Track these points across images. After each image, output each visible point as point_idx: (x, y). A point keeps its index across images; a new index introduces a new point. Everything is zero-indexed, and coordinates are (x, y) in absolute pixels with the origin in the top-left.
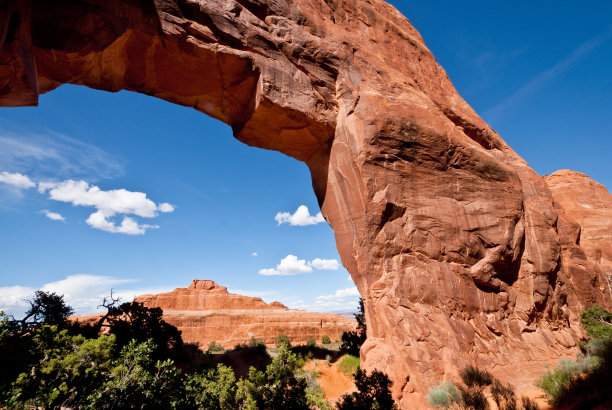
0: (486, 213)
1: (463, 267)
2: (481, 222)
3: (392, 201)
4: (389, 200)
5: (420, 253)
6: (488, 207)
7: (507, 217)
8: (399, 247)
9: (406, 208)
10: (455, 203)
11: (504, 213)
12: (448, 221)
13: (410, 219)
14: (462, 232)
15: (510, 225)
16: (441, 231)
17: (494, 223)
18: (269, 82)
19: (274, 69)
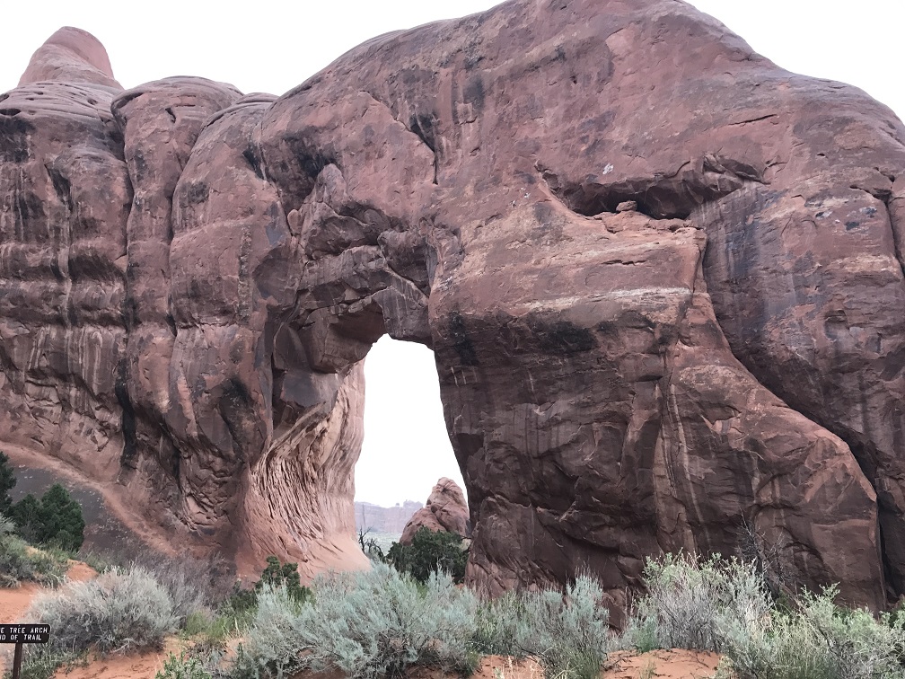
0: (564, 421)
1: (549, 515)
2: (554, 439)
3: (466, 430)
4: (461, 430)
5: (499, 496)
6: (568, 408)
7: (598, 421)
8: (480, 489)
9: (483, 434)
10: (531, 411)
11: (590, 415)
12: (517, 447)
13: (486, 449)
14: (533, 461)
15: (604, 434)
16: (515, 461)
17: (569, 438)
18: (388, 318)
19: (390, 299)
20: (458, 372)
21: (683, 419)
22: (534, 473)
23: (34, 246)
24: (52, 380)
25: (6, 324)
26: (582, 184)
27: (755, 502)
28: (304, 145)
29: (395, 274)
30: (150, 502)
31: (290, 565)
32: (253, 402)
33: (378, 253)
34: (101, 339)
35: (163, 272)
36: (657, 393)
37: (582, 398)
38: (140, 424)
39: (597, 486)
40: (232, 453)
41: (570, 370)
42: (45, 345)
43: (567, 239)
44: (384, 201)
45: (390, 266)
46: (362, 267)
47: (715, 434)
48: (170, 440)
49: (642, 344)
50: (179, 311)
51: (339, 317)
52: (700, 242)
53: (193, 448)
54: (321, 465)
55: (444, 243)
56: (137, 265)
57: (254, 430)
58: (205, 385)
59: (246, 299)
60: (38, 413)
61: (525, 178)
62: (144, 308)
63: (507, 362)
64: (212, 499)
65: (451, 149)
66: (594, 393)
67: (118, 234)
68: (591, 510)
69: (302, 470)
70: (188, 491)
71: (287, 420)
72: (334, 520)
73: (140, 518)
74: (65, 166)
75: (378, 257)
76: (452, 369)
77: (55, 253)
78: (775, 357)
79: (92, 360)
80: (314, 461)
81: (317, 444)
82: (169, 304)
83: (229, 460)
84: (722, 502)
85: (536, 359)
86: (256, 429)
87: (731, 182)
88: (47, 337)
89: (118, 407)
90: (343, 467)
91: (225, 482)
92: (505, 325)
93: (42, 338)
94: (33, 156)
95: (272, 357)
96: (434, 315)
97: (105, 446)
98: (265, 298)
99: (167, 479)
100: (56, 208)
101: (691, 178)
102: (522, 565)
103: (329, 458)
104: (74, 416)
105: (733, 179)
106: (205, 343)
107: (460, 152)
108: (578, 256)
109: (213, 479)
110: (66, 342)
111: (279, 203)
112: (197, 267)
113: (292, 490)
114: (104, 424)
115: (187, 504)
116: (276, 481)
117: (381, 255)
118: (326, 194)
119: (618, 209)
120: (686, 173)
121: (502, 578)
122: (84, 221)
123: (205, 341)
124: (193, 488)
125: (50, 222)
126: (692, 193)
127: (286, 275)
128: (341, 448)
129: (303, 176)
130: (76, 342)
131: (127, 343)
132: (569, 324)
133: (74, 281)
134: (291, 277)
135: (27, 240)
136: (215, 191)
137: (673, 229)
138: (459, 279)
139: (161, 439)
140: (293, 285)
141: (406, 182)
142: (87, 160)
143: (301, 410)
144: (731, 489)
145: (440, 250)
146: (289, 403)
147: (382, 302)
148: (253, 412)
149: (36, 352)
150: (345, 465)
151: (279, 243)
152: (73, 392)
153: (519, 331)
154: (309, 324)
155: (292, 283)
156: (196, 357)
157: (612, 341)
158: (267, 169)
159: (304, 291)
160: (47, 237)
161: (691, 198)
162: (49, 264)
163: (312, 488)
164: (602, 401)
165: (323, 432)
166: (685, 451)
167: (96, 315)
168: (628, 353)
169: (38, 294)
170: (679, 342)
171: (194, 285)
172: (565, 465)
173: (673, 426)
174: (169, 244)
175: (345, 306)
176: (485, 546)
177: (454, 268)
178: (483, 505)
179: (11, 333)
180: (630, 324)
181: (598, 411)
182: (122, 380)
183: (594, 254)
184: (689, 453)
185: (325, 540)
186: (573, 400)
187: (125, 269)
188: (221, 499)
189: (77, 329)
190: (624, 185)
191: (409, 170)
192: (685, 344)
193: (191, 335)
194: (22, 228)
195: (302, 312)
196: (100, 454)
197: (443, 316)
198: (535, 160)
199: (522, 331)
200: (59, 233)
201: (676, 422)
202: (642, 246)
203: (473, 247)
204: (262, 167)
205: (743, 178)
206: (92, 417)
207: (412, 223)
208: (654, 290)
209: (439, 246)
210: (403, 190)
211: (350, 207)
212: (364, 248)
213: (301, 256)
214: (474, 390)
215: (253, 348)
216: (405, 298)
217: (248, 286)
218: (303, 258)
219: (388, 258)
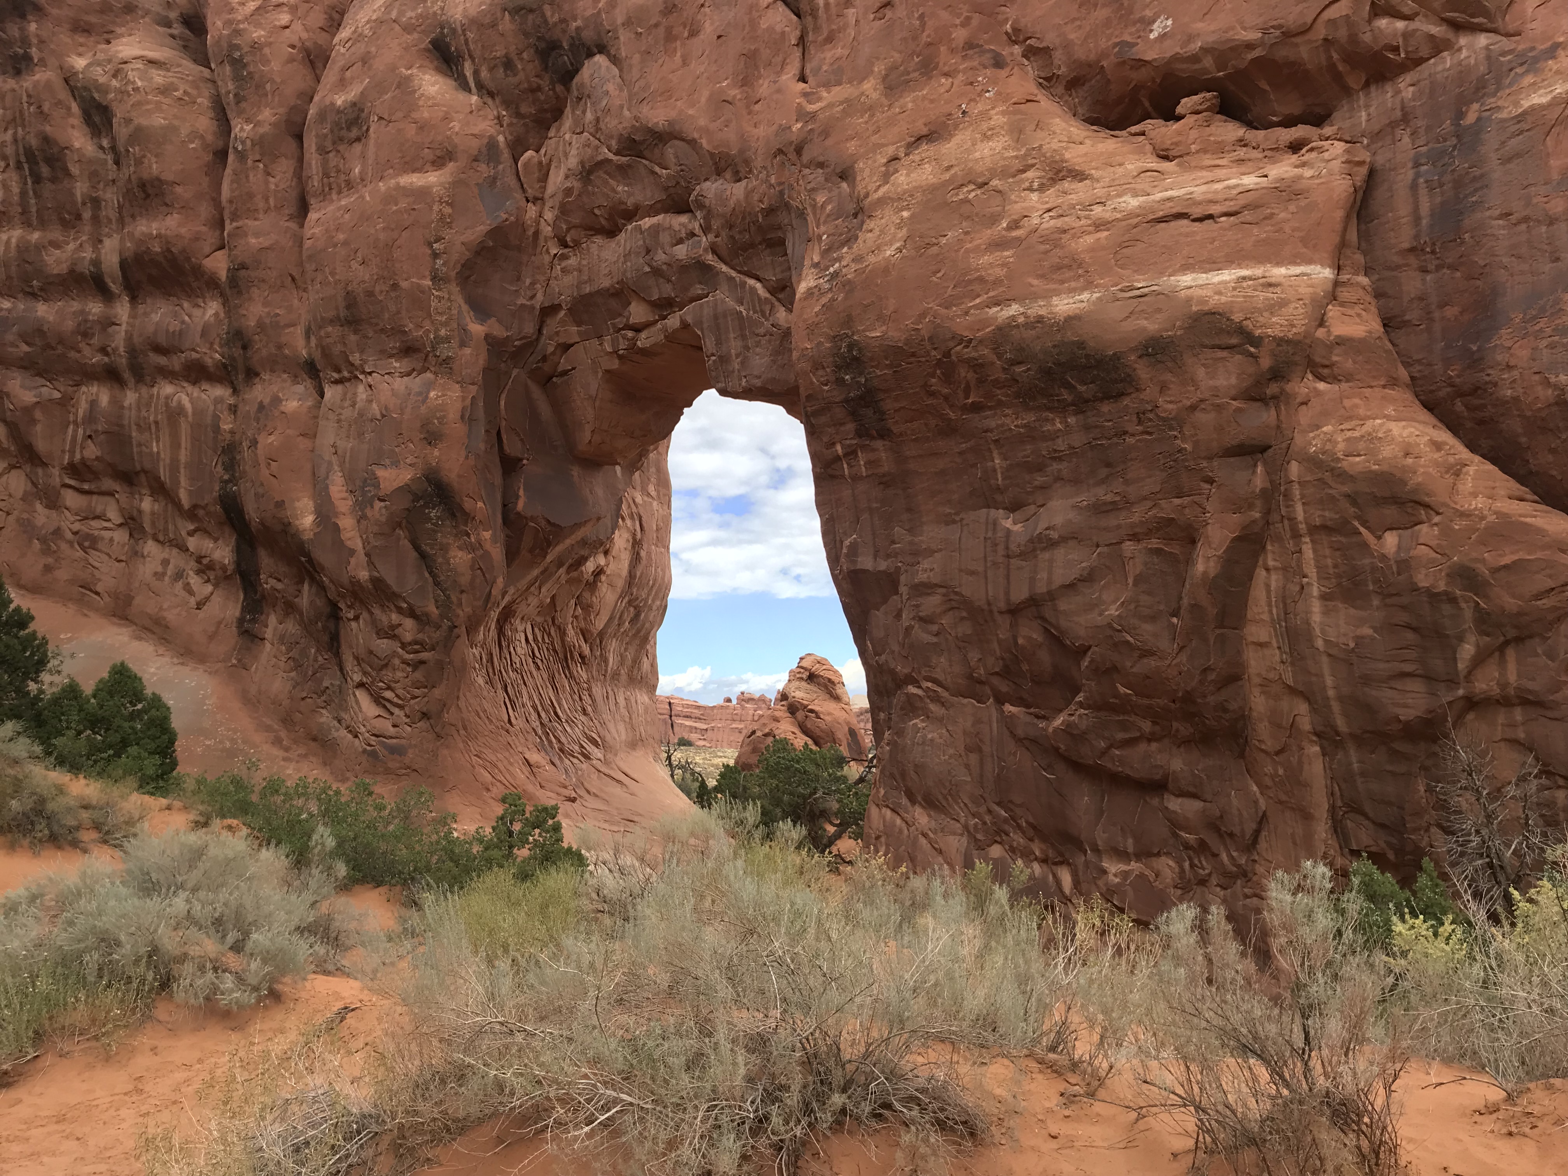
0: (1064, 539)
1: (1029, 719)
2: (1043, 575)
3: (866, 562)
4: (855, 562)
5: (929, 684)
6: (1072, 515)
7: (1135, 537)
8: (892, 672)
9: (898, 569)
10: (995, 523)
11: (1119, 527)
12: (966, 592)
13: (905, 597)
14: (999, 618)
15: (1146, 564)
16: (962, 619)
17: (1072, 574)
18: (713, 355)
19: (716, 317)
20: (851, 453)
21: (1313, 530)
22: (1000, 642)
23: (56, 234)
24: (108, 484)
25: (18, 382)
26: (1105, 63)
27: (1461, 692)
28: (546, 21)
29: (724, 268)
30: (291, 698)
31: (545, 809)
32: (467, 517)
33: (690, 227)
34: (188, 406)
35: (293, 279)
36: (1259, 478)
37: (1104, 494)
38: (266, 561)
39: (1128, 664)
40: (432, 609)
41: (1078, 439)
42: (91, 417)
43: (1074, 177)
44: (702, 122)
45: (714, 252)
46: (660, 257)
47: (1384, 557)
48: (322, 587)
49: (1233, 381)
50: (326, 353)
51: (620, 357)
52: (1356, 169)
53: (362, 602)
54: (595, 632)
55: (821, 199)
56: (243, 266)
57: (472, 568)
58: (377, 486)
59: (445, 324)
60: (88, 542)
61: (987, 58)
62: (262, 349)
63: (949, 430)
64: (400, 692)
65: (834, 10)
66: (1127, 482)
67: (205, 210)
68: (1114, 709)
69: (563, 641)
70: (357, 677)
71: (531, 551)
72: (621, 727)
73: (276, 727)
74: (102, 80)
75: (692, 234)
76: (839, 447)
77: (96, 249)
78: (1516, 399)
79: (176, 445)
80: (583, 625)
81: (587, 595)
82: (308, 338)
83: (428, 623)
84: (1389, 693)
85: (1007, 421)
86: (474, 566)
87: (1431, 37)
88: (93, 403)
89: (227, 530)
90: (635, 635)
91: (422, 662)
92: (947, 354)
93: (83, 408)
94: (43, 62)
95: (499, 433)
96: (802, 343)
97: (207, 599)
98: (482, 321)
99: (320, 658)
100: (90, 161)
101: (1342, 33)
102: (974, 809)
103: (611, 619)
104: (150, 547)
105: (1436, 30)
106: (375, 409)
107: (851, 12)
108: (1098, 210)
109: (400, 657)
110: (126, 412)
111: (501, 138)
112: (354, 265)
113: (545, 676)
114: (205, 561)
115: (357, 702)
116: (517, 661)
117: (697, 230)
118: (589, 116)
119: (1179, 110)
120: (1332, 22)
121: (935, 833)
122: (142, 185)
123: (375, 406)
124: (365, 673)
125: (80, 189)
126: (1341, 67)
127: (519, 279)
128: (630, 602)
129: (545, 83)
130: (144, 413)
131: (235, 413)
132: (1081, 345)
133: (134, 299)
134: (528, 281)
135: (43, 224)
136: (381, 118)
137: (1295, 147)
138: (854, 266)
139: (306, 586)
140: (533, 297)
141: (746, 82)
142: (140, 66)
143: (556, 532)
144: (1408, 668)
145: (814, 214)
146: (533, 519)
147: (701, 322)
148: (468, 535)
149: (75, 431)
150: (639, 631)
151: (505, 216)
152: (147, 504)
153: (976, 366)
154: (565, 373)
155: (529, 293)
156: (361, 435)
157: (1168, 377)
158: (476, 73)
159: (554, 309)
160: (79, 217)
161: (1338, 78)
162: (85, 268)
163: (582, 674)
164: (1145, 498)
165: (599, 572)
166: (1315, 592)
167: (176, 362)
168: (1202, 401)
169: (69, 325)
170: (1310, 376)
171: (351, 301)
172: (1064, 623)
173: (1290, 545)
174: (302, 226)
175: (630, 334)
176: (903, 775)
177: (843, 245)
178: (898, 699)
179: (28, 397)
180: (1207, 342)
181: (1136, 518)
182: (229, 481)
183: (1132, 202)
184: (1324, 597)
185: (606, 762)
186: (1084, 498)
187: (223, 275)
188: (417, 692)
189: (144, 390)
190: (1194, 58)
191: (750, 58)
192: (1321, 378)
193: (349, 396)
194: (33, 201)
195: (551, 349)
196: (201, 614)
197: (820, 344)
198: (1007, 20)
199: (982, 365)
200: (99, 208)
201: (1296, 536)
202: (1233, 182)
203: (882, 202)
204: (468, 73)
205: (1458, 27)
206: (184, 549)
207: (758, 162)
208: (1258, 271)
209: (811, 205)
210: (739, 97)
211: (637, 138)
212: (664, 218)
213: (546, 242)
214: (882, 486)
215: (462, 417)
216: (744, 313)
217: (449, 299)
218: (549, 243)
219: (711, 237)
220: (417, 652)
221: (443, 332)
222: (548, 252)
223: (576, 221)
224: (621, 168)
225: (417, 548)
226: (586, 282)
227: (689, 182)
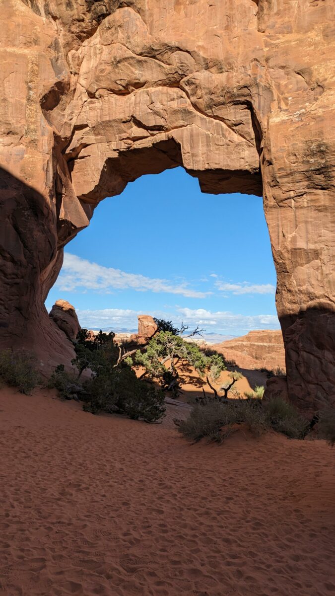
3: (301, 244)
4: (296, 245)
9: (322, 248)
13: (326, 261)
18: (188, 153)
19: (192, 136)
20: (299, 196)
29: (200, 114)
32: (44, 216)
33: (180, 94)
40: (23, 258)
45: (195, 106)
46: (159, 106)
51: (120, 152)
55: (284, 82)
57: (45, 241)
75: (181, 97)
95: (56, 180)
98: (50, 125)
109: (3, 280)
111: (60, 40)
118: (121, 35)
127: (65, 109)
129: (87, 18)
134: (69, 112)
140: (71, 120)
141: (227, 28)
143: (74, 229)
145: (279, 88)
146: (66, 222)
147: (182, 138)
151: (63, 78)
154: (83, 157)
155: (70, 117)
158: (46, 6)
159: (83, 126)
175: (130, 142)
177: (306, 102)
191: (230, 17)
195: (77, 145)
197: (295, 144)
204: (41, 5)
207: (238, 64)
209: (275, 85)
210: (224, 34)
211: (155, 48)
212: (162, 89)
213: (81, 94)
214: (316, 211)
215: (43, 169)
216: (211, 135)
217: (36, 111)
218: (83, 95)
219: (193, 99)
220: (14, 278)
221: (32, 127)
222: (81, 99)
223: (104, 85)
224: (139, 62)
225: (16, 229)
226: (106, 115)
227: (185, 72)
